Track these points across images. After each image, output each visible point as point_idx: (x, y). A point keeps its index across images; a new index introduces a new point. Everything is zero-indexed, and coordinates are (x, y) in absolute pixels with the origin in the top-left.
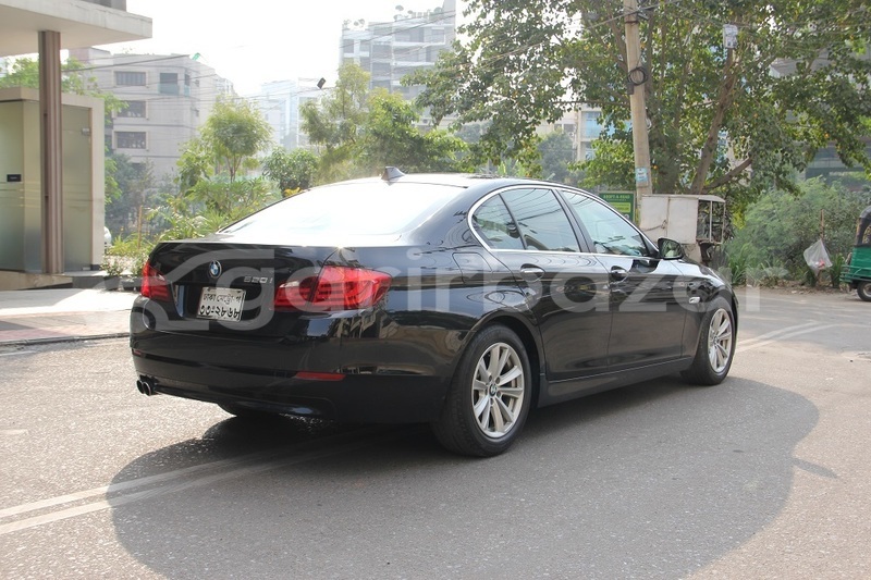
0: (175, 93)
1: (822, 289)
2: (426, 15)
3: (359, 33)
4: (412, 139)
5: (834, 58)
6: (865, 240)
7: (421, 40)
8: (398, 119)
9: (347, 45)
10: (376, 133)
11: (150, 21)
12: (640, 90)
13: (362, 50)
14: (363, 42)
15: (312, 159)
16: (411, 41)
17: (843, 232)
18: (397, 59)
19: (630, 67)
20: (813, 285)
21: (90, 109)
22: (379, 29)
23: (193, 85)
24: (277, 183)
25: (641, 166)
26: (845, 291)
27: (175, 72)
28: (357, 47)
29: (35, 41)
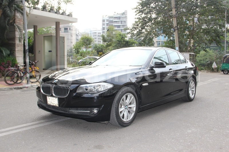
0: (68, 32)
1: (215, 72)
2: (120, 14)
3: (106, 18)
4: (126, 41)
5: (215, 24)
6: (225, 62)
7: (120, 19)
8: (122, 37)
9: (104, 21)
10: (118, 41)
11: (77, 19)
12: (176, 31)
13: (107, 22)
14: (107, 20)
15: (103, 46)
16: (118, 19)
17: (219, 60)
18: (114, 24)
19: (174, 26)
20: (213, 71)
21: (64, 37)
22: (110, 17)
23: (71, 30)
24: (96, 51)
25: (177, 47)
26: (220, 72)
27: (67, 27)
28: (106, 21)
29: (55, 24)
